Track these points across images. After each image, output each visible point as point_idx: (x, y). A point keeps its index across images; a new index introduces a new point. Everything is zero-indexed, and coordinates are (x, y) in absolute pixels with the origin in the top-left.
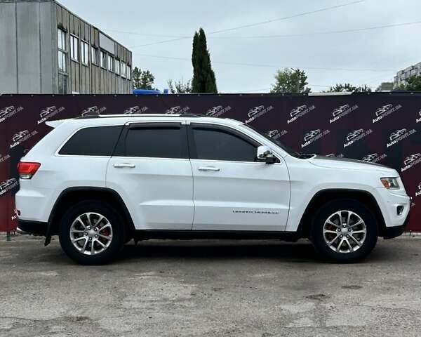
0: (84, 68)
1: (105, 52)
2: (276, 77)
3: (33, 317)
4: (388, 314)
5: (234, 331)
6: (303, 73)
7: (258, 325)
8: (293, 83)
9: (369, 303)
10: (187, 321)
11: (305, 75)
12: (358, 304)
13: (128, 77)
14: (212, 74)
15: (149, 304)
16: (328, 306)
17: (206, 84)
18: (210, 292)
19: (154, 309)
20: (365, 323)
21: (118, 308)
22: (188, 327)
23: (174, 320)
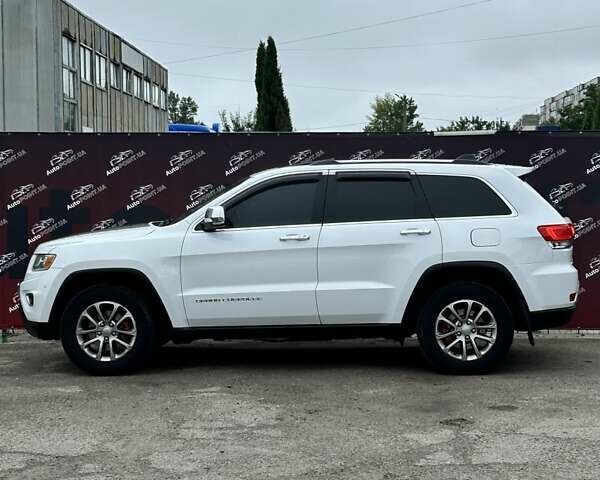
0: (99, 92)
1: (129, 70)
2: (373, 107)
3: (53, 452)
4: (558, 446)
5: (342, 471)
6: (411, 101)
7: (376, 462)
8: (398, 115)
9: (531, 431)
10: (276, 456)
11: (415, 104)
12: (514, 432)
13: (163, 106)
14: (284, 103)
15: (217, 432)
16: (472, 434)
17: (276, 117)
18: (304, 415)
19: (225, 440)
20: (526, 460)
21: (174, 439)
22: (278, 466)
23: (256, 456)
